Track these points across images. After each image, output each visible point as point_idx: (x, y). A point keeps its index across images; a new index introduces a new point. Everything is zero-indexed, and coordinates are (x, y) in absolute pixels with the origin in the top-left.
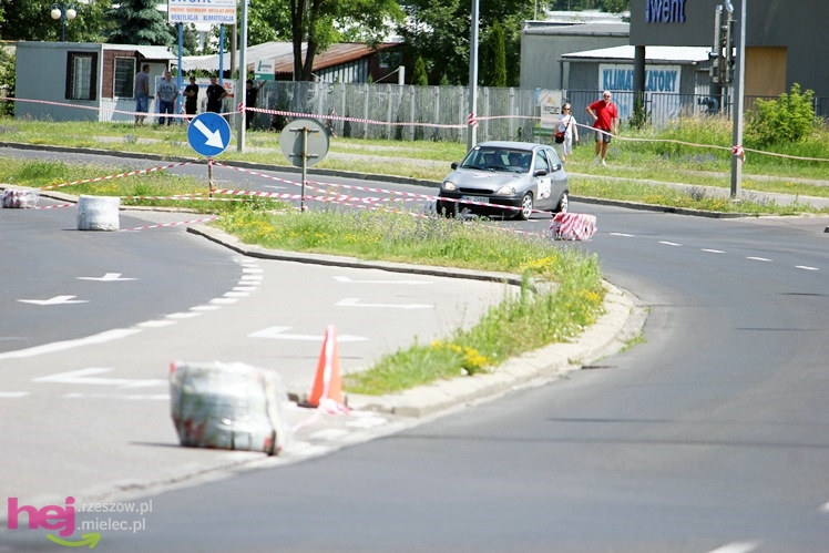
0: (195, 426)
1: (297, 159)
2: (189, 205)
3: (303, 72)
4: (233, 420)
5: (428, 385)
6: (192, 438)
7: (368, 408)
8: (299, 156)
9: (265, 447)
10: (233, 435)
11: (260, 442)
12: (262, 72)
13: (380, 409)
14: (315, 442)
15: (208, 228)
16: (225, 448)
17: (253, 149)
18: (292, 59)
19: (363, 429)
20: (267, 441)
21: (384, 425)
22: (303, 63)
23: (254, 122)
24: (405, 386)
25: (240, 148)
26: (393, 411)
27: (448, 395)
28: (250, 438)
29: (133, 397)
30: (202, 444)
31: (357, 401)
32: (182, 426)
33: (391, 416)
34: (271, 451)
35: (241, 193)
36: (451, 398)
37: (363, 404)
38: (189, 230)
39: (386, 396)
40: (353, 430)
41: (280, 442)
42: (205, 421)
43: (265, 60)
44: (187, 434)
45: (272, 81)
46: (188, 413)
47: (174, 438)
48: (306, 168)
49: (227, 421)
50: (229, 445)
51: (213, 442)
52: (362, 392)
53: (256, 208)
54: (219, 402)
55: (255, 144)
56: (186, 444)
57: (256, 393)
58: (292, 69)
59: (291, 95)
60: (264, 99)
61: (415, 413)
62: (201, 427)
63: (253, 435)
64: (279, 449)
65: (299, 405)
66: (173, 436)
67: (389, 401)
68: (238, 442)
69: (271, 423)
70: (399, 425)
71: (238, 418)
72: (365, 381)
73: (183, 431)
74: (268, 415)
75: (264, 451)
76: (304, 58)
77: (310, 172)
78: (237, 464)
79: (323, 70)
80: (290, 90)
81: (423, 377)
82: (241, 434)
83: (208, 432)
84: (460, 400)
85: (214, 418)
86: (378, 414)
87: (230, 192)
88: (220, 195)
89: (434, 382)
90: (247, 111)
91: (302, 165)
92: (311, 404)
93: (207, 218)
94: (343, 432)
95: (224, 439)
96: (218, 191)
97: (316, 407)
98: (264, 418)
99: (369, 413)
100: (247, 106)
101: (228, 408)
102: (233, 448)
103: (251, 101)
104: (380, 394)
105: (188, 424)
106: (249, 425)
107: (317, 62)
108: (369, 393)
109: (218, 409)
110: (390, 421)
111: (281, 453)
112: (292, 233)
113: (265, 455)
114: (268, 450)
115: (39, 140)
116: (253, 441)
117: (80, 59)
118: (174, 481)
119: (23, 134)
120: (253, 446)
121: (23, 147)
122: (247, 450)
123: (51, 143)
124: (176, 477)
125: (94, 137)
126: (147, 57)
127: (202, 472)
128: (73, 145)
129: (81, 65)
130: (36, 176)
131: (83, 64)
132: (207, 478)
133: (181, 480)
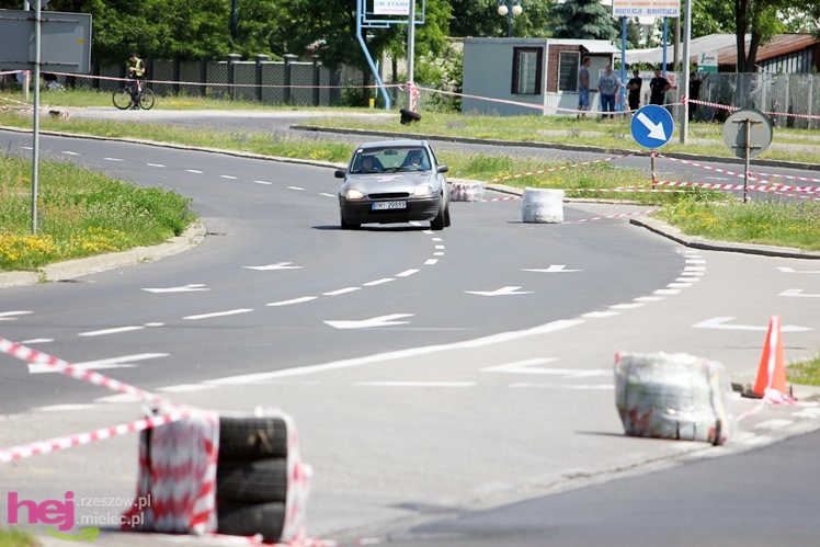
0: (639, 416)
1: (741, 150)
2: (632, 197)
3: (747, 63)
4: (677, 409)
6: (637, 427)
7: (814, 398)
8: (742, 147)
9: (710, 437)
10: (678, 424)
11: (704, 432)
12: (705, 64)
14: (759, 432)
15: (650, 219)
16: (669, 438)
17: (695, 141)
18: (735, 51)
20: (711, 430)
22: (747, 54)
23: (696, 114)
25: (682, 139)
28: (695, 428)
29: (578, 387)
30: (647, 434)
32: (627, 416)
34: (716, 441)
35: (684, 184)
37: (809, 395)
38: (632, 222)
40: (798, 420)
41: (725, 432)
42: (651, 411)
43: (709, 52)
44: (632, 424)
45: (715, 72)
46: (632, 403)
47: (620, 428)
48: (749, 159)
49: (672, 411)
50: (675, 436)
51: (657, 432)
53: (698, 199)
54: (664, 392)
55: (698, 135)
56: (631, 433)
57: (700, 383)
58: (735, 61)
59: (734, 87)
60: (707, 91)
62: (646, 417)
63: (698, 425)
64: (724, 439)
65: (743, 395)
68: (683, 432)
69: (715, 413)
71: (682, 408)
72: (811, 370)
73: (628, 421)
74: (712, 405)
75: (709, 441)
76: (747, 50)
77: (752, 162)
78: (682, 453)
79: (766, 62)
80: (733, 82)
82: (686, 423)
83: (652, 421)
85: (659, 408)
87: (672, 184)
88: (663, 187)
90: (689, 103)
91: (745, 156)
92: (756, 394)
93: (650, 210)
95: (668, 429)
96: (661, 183)
97: (761, 398)
98: (709, 409)
99: (815, 404)
100: (690, 98)
101: (674, 398)
102: (678, 438)
103: (694, 94)
105: (633, 413)
106: (694, 416)
107: (761, 53)
108: (814, 384)
109: (663, 399)
111: (726, 443)
112: (735, 225)
113: (709, 445)
114: (713, 440)
115: (486, 134)
116: (698, 430)
117: (526, 54)
118: (619, 470)
119: (469, 129)
120: (697, 437)
121: (471, 141)
122: (692, 439)
123: (497, 137)
124: (621, 466)
125: (539, 131)
126: (590, 51)
127: (648, 462)
128: (519, 139)
129: (526, 60)
130: (482, 169)
131: (528, 60)
132: (653, 467)
133: (626, 469)
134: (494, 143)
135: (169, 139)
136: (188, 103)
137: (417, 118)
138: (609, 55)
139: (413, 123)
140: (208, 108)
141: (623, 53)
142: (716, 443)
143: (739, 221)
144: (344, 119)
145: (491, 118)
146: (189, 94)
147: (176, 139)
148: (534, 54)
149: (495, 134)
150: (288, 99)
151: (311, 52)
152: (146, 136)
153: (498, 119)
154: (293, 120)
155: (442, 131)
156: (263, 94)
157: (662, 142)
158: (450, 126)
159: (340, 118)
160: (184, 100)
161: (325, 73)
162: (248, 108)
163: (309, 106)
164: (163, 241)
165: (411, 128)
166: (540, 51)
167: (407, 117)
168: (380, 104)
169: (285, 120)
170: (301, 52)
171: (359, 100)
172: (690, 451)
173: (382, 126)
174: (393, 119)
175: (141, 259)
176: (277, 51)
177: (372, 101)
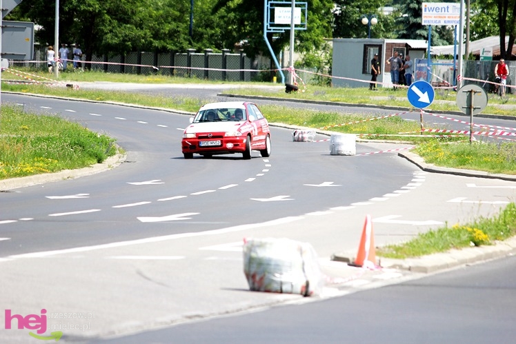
0: (257, 278)
1: (468, 110)
3: (506, 55)
4: (281, 274)
5: (443, 252)
6: (257, 285)
7: (394, 267)
8: (469, 108)
9: (302, 292)
10: (281, 283)
11: (299, 287)
12: (485, 55)
13: (401, 267)
16: (276, 292)
19: (382, 280)
20: (303, 287)
21: (400, 277)
24: (424, 253)
26: (410, 269)
27: (454, 259)
28: (292, 286)
30: (262, 289)
31: (386, 262)
32: (251, 278)
33: (407, 272)
34: (306, 294)
36: (456, 261)
37: (391, 264)
39: (407, 260)
40: (374, 280)
41: (311, 289)
42: (264, 275)
44: (253, 283)
46: (253, 269)
49: (278, 275)
50: (279, 291)
51: (269, 288)
52: (392, 256)
54: (272, 263)
56: (253, 289)
61: (424, 270)
62: (261, 278)
63: (293, 284)
64: (312, 293)
65: (349, 265)
66: (245, 284)
67: (409, 262)
68: (285, 288)
69: (305, 276)
70: (410, 277)
71: (284, 273)
72: (397, 249)
73: (251, 281)
74: (304, 271)
75: (301, 294)
78: (279, 302)
81: (440, 247)
82: (286, 283)
83: (266, 281)
84: (462, 262)
85: (269, 273)
86: (399, 271)
89: (448, 251)
91: (470, 113)
92: (357, 264)
94: (367, 282)
95: (276, 287)
97: (361, 266)
99: (394, 270)
101: (279, 267)
102: (281, 292)
104: (404, 258)
105: (253, 276)
108: (396, 257)
109: (272, 267)
110: (404, 275)
111: (313, 295)
112: (454, 157)
113: (301, 296)
114: (304, 293)
115: (337, 99)
116: (294, 287)
117: (372, 49)
118: (227, 312)
119: (328, 96)
120: (294, 291)
121: (327, 103)
122: (290, 293)
123: (343, 101)
124: (229, 310)
125: (371, 97)
126: (412, 47)
127: (251, 307)
128: (357, 102)
129: (372, 53)
130: (320, 121)
131: (373, 53)
132: (252, 310)
133: (233, 312)
134: (341, 105)
135: (134, 102)
136: (158, 79)
137: (296, 89)
138: (424, 49)
139: (293, 93)
140: (170, 83)
141: (429, 48)
142: (306, 295)
143: (457, 155)
144: (252, 89)
145: (344, 89)
146: (163, 74)
147: (139, 102)
148: (378, 48)
149: (342, 99)
150: (225, 77)
151: (239, 47)
152: (120, 100)
153: (347, 89)
154: (220, 90)
155: (311, 97)
156: (209, 74)
157: (427, 104)
158: (316, 93)
159: (248, 89)
160: (158, 78)
161: (247, 61)
162: (196, 83)
163: (234, 81)
164: (86, 166)
165: (292, 96)
166: (380, 47)
167: (290, 89)
168: (279, 80)
169: (215, 91)
170: (231, 47)
171: (267, 78)
172: (285, 301)
173: (274, 94)
174: (282, 90)
175: (66, 177)
176: (219, 47)
177: (275, 78)
